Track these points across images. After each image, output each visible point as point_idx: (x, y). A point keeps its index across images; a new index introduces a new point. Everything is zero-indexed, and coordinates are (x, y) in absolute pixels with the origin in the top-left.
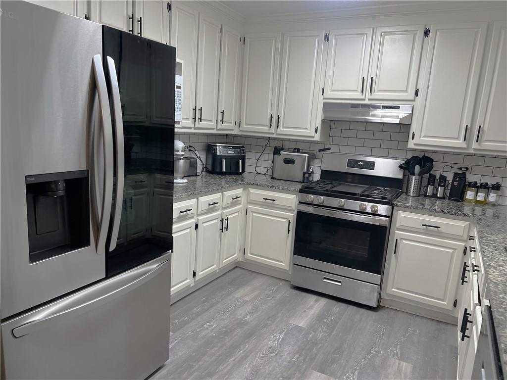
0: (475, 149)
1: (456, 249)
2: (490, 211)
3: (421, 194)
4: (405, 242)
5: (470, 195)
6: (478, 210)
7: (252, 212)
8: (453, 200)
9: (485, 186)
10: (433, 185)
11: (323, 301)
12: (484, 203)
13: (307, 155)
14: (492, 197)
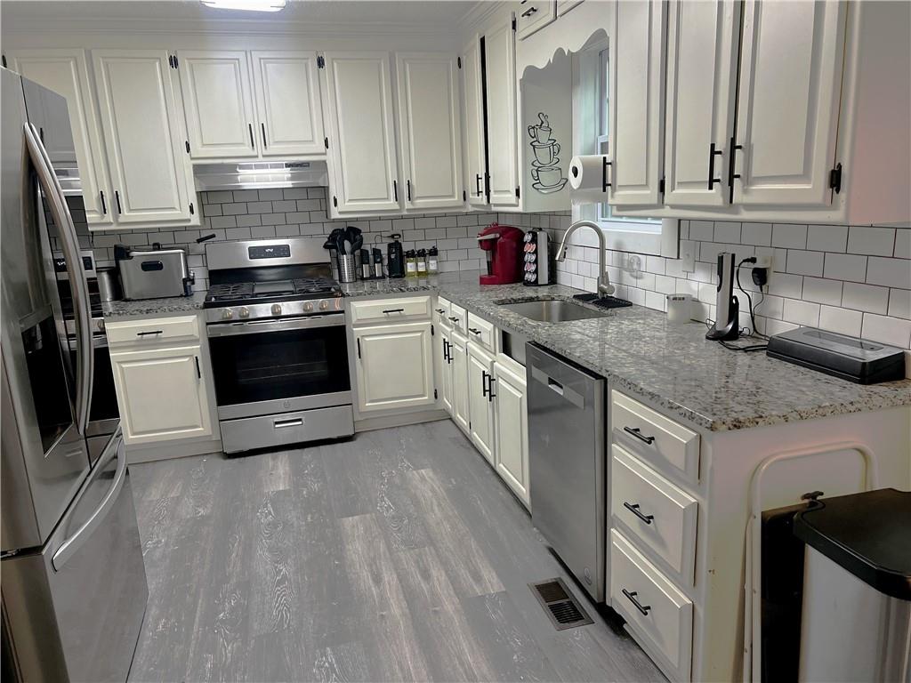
0: (408, 210)
1: (423, 331)
2: (434, 282)
3: (358, 278)
4: (367, 339)
5: (410, 267)
6: (422, 282)
7: (119, 362)
8: (394, 277)
9: (422, 254)
10: (368, 263)
11: (283, 456)
12: (426, 274)
13: (181, 251)
14: (433, 265)
